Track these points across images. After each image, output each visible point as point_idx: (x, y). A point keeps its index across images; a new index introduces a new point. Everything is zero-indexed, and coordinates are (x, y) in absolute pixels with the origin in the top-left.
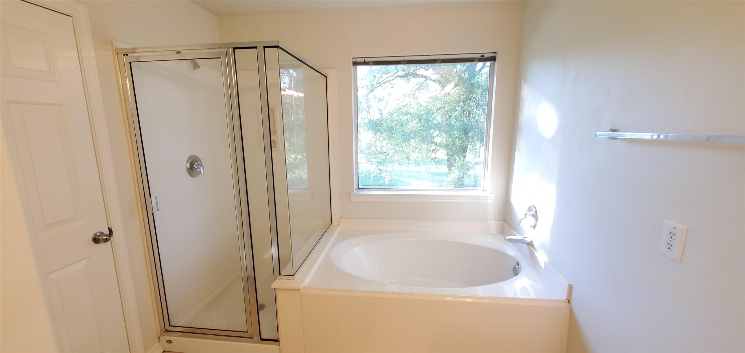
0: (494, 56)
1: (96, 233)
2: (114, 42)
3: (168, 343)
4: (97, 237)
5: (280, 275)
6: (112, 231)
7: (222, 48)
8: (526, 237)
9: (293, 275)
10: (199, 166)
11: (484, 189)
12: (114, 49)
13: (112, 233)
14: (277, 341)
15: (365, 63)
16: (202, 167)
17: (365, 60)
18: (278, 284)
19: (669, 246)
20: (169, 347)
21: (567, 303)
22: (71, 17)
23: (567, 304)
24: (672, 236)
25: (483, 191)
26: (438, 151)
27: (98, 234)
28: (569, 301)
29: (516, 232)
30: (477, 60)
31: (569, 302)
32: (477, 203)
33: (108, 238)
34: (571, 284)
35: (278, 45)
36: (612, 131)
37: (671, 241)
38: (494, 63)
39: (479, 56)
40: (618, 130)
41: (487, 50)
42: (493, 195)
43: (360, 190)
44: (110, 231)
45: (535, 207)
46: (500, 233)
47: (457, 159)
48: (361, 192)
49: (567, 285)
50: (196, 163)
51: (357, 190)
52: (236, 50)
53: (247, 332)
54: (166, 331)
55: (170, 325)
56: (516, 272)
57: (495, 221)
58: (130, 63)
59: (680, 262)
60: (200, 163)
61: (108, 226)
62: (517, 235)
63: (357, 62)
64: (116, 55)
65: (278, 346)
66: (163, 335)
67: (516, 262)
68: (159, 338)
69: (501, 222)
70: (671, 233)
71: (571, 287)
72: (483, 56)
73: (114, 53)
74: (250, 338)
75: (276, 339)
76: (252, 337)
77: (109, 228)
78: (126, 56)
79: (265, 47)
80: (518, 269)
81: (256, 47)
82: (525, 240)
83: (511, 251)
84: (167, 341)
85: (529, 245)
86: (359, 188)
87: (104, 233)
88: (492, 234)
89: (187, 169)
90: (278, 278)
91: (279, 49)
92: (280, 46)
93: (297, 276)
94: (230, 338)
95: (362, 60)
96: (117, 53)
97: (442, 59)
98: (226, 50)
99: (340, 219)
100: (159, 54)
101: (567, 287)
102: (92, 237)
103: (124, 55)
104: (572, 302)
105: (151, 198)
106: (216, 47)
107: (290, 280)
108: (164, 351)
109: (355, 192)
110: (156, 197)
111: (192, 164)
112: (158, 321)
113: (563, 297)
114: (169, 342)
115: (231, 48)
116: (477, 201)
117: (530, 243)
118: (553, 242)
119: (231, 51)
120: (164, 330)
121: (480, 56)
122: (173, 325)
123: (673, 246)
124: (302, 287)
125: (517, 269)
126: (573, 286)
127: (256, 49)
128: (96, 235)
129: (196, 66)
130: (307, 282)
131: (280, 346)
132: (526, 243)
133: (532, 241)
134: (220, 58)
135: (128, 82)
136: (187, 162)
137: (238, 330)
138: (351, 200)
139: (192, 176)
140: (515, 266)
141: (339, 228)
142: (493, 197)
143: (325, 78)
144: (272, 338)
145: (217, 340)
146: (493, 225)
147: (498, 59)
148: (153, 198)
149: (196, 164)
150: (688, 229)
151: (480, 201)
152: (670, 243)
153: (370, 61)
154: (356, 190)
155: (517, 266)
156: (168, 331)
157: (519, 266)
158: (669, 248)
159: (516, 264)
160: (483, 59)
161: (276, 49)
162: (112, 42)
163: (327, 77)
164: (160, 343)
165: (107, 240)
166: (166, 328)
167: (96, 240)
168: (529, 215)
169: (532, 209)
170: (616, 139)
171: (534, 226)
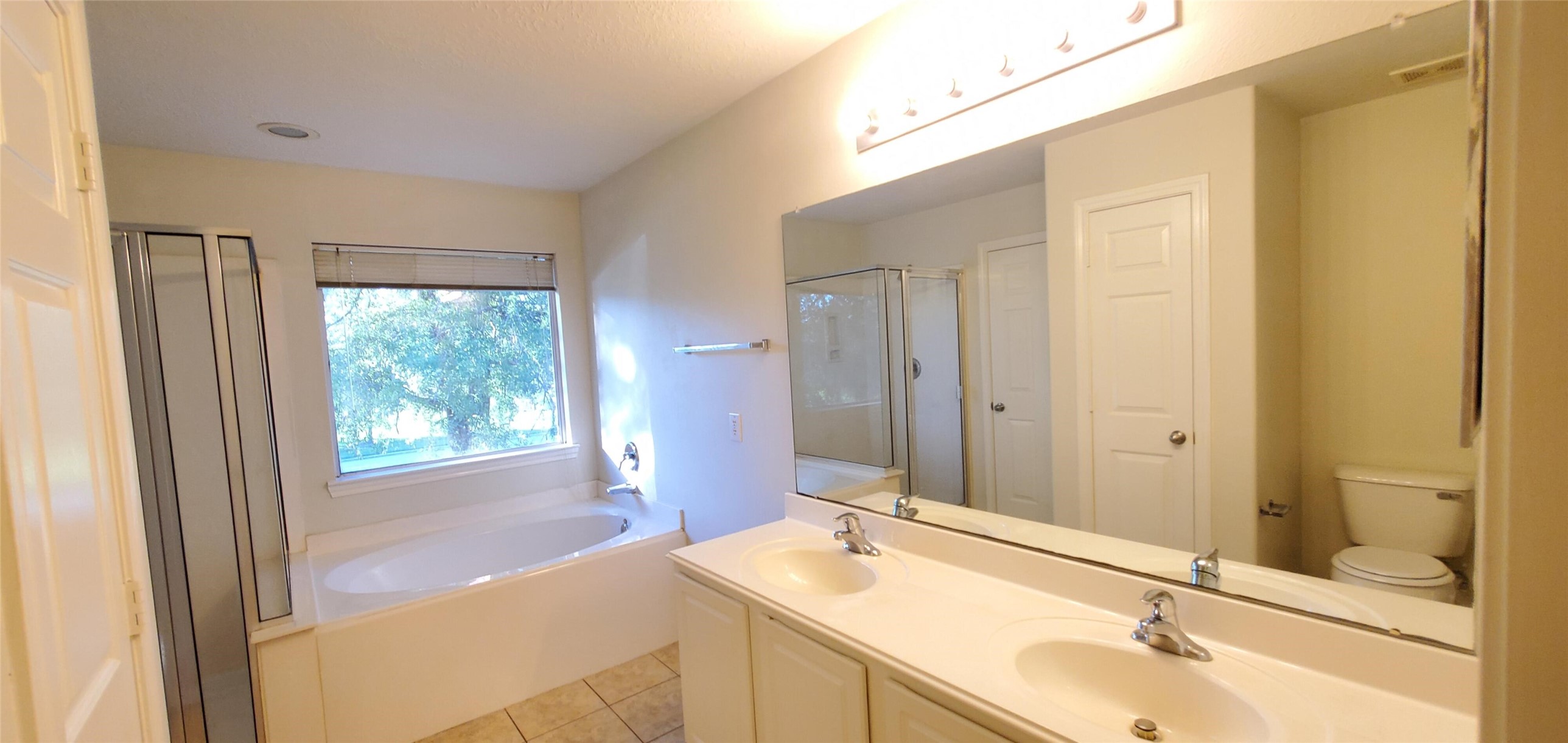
0: (550, 259)
5: (260, 621)
8: (628, 484)
9: (289, 614)
11: (563, 441)
17: (338, 249)
19: (735, 432)
21: (682, 532)
24: (735, 424)
25: (563, 443)
28: (683, 529)
29: (614, 482)
34: (682, 509)
35: (249, 236)
39: (531, 257)
40: (692, 343)
42: (578, 445)
43: (344, 476)
45: (634, 445)
46: (594, 497)
48: (344, 480)
49: (679, 513)
51: (339, 477)
52: (150, 236)
56: (625, 529)
57: (585, 482)
62: (617, 485)
67: (622, 518)
70: (733, 422)
71: (682, 512)
72: (536, 257)
79: (220, 237)
80: (627, 524)
81: (199, 236)
82: (627, 488)
83: (613, 511)
85: (635, 491)
86: (342, 472)
88: (586, 500)
90: (256, 629)
93: (296, 615)
95: (333, 248)
98: (125, 234)
99: (307, 537)
104: (686, 529)
107: (285, 623)
109: (336, 480)
113: (678, 527)
115: (139, 232)
119: (140, 236)
121: (533, 257)
125: (626, 527)
126: (685, 511)
127: (200, 238)
130: (319, 618)
132: (629, 492)
133: (637, 486)
138: (331, 497)
140: (623, 525)
141: (309, 555)
142: (578, 448)
146: (584, 488)
147: (556, 263)
152: (735, 429)
153: (348, 251)
154: (337, 477)
157: (625, 522)
158: (735, 434)
159: (622, 520)
161: (244, 241)
168: (627, 457)
169: (631, 448)
170: (689, 353)
171: (636, 468)
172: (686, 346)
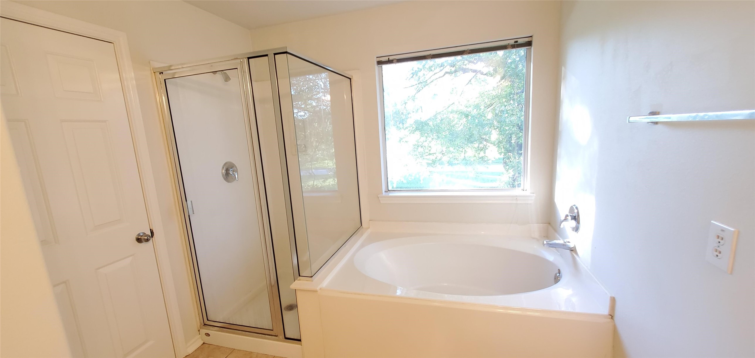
0: (529, 41)
1: (139, 234)
2: (151, 62)
3: (206, 336)
4: (140, 237)
5: (299, 276)
6: (153, 232)
7: (237, 59)
8: (569, 242)
9: (311, 277)
10: (233, 172)
11: (524, 189)
12: (152, 69)
13: (154, 234)
14: (300, 340)
15: (390, 62)
16: (236, 173)
17: (389, 59)
18: (298, 284)
19: (717, 253)
20: (207, 340)
21: (609, 318)
22: (113, 44)
23: (610, 320)
24: (720, 241)
25: (524, 190)
26: (487, 149)
27: (141, 234)
28: (612, 316)
29: (560, 236)
30: (510, 46)
31: (612, 318)
32: (515, 204)
33: (149, 238)
34: (614, 296)
35: (286, 51)
36: (651, 115)
37: (719, 246)
38: (530, 48)
39: (512, 42)
40: (659, 112)
41: (521, 34)
42: (534, 195)
43: (390, 192)
44: (152, 232)
45: (577, 208)
46: (544, 237)
47: (511, 157)
48: (391, 194)
49: (609, 297)
50: (232, 168)
51: (387, 192)
52: (250, 60)
53: (273, 330)
54: (205, 325)
55: (208, 320)
56: (557, 279)
57: (538, 223)
58: (165, 80)
59: (731, 273)
60: (235, 169)
61: (150, 227)
62: (561, 239)
63: (381, 61)
64: (154, 73)
65: (300, 346)
66: (203, 329)
67: (557, 270)
68: (199, 331)
69: (544, 224)
70: (718, 237)
71: (613, 301)
72: (517, 42)
73: (151, 72)
74: (276, 336)
75: (299, 338)
76: (278, 335)
77: (150, 230)
78: (161, 74)
79: (275, 54)
80: (560, 278)
81: (267, 55)
82: (568, 245)
83: (550, 256)
84: (205, 334)
85: (573, 250)
86: (389, 189)
87: (146, 234)
88: (534, 238)
89: (223, 175)
90: (298, 279)
91: (288, 55)
92: (288, 51)
93: (316, 278)
94: (258, 335)
95: (386, 59)
96: (154, 72)
97: (470, 50)
98: (241, 60)
99: (370, 221)
100: (190, 69)
101: (609, 299)
102: (135, 237)
103: (160, 73)
104: (616, 318)
105: (187, 202)
106: (233, 58)
107: (309, 281)
108: (204, 343)
109: (383, 194)
110: (191, 201)
111: (227, 170)
112: (197, 315)
113: (605, 311)
114: (208, 335)
115: (245, 58)
116: (514, 202)
117: (572, 249)
118: (595, 248)
119: (246, 60)
120: (203, 324)
121: (514, 42)
122: (210, 320)
123: (721, 253)
124: (318, 289)
125: (558, 277)
126: (617, 299)
127: (267, 57)
128: (139, 235)
129: (227, 79)
130: (325, 284)
131: (302, 345)
132: (569, 249)
133: (575, 246)
134: (237, 68)
135: (164, 97)
136: (223, 168)
137: (264, 328)
138: (380, 202)
139: (228, 182)
140: (556, 274)
141: (369, 231)
142: (534, 197)
143: (350, 80)
144: (296, 338)
145: (251, 337)
147: (533, 44)
148: (189, 202)
149: (232, 171)
150: (739, 232)
151: (519, 202)
152: (719, 249)
153: (394, 59)
154: (385, 192)
155: (558, 275)
156: (206, 325)
157: (560, 274)
158: (717, 256)
159: (558, 272)
160: (517, 44)
161: (285, 54)
162: (149, 62)
163: (351, 79)
164: (200, 335)
165: (147, 240)
166: (205, 323)
167: (139, 240)
168: (569, 218)
169: (574, 210)
170: (656, 123)
171: (576, 229)
172: (653, 113)
